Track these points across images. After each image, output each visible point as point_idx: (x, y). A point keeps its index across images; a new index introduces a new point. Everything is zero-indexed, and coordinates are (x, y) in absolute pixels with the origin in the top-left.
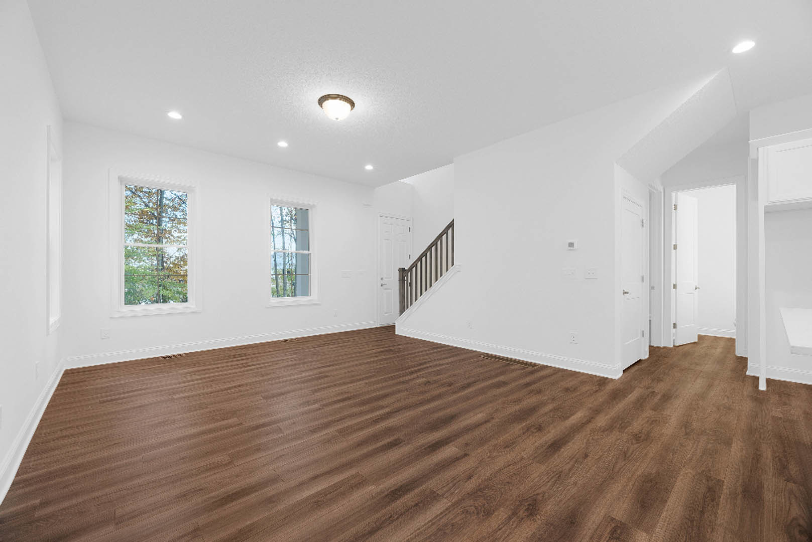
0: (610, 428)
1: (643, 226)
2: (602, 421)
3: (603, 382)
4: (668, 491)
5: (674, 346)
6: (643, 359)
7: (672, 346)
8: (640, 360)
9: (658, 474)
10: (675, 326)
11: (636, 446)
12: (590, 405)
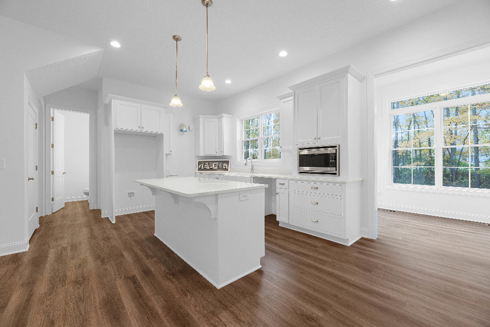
0: (52, 290)
1: (36, 128)
2: (42, 288)
3: (16, 258)
4: (120, 300)
5: (52, 213)
6: (37, 228)
7: (51, 213)
8: (36, 230)
9: (108, 294)
10: (53, 199)
11: (82, 288)
12: (20, 283)
